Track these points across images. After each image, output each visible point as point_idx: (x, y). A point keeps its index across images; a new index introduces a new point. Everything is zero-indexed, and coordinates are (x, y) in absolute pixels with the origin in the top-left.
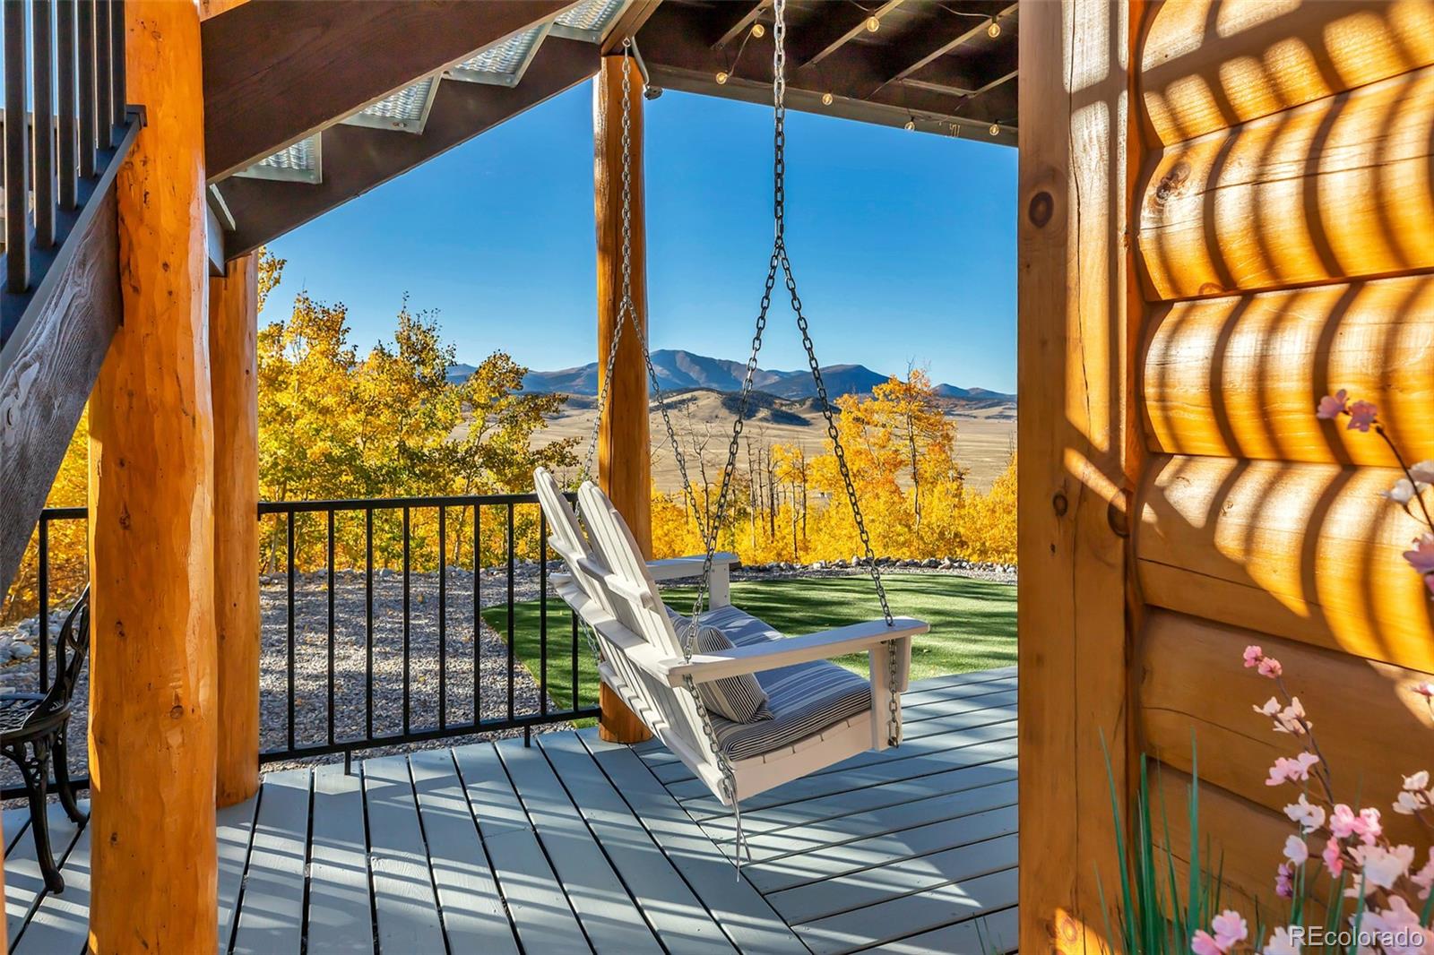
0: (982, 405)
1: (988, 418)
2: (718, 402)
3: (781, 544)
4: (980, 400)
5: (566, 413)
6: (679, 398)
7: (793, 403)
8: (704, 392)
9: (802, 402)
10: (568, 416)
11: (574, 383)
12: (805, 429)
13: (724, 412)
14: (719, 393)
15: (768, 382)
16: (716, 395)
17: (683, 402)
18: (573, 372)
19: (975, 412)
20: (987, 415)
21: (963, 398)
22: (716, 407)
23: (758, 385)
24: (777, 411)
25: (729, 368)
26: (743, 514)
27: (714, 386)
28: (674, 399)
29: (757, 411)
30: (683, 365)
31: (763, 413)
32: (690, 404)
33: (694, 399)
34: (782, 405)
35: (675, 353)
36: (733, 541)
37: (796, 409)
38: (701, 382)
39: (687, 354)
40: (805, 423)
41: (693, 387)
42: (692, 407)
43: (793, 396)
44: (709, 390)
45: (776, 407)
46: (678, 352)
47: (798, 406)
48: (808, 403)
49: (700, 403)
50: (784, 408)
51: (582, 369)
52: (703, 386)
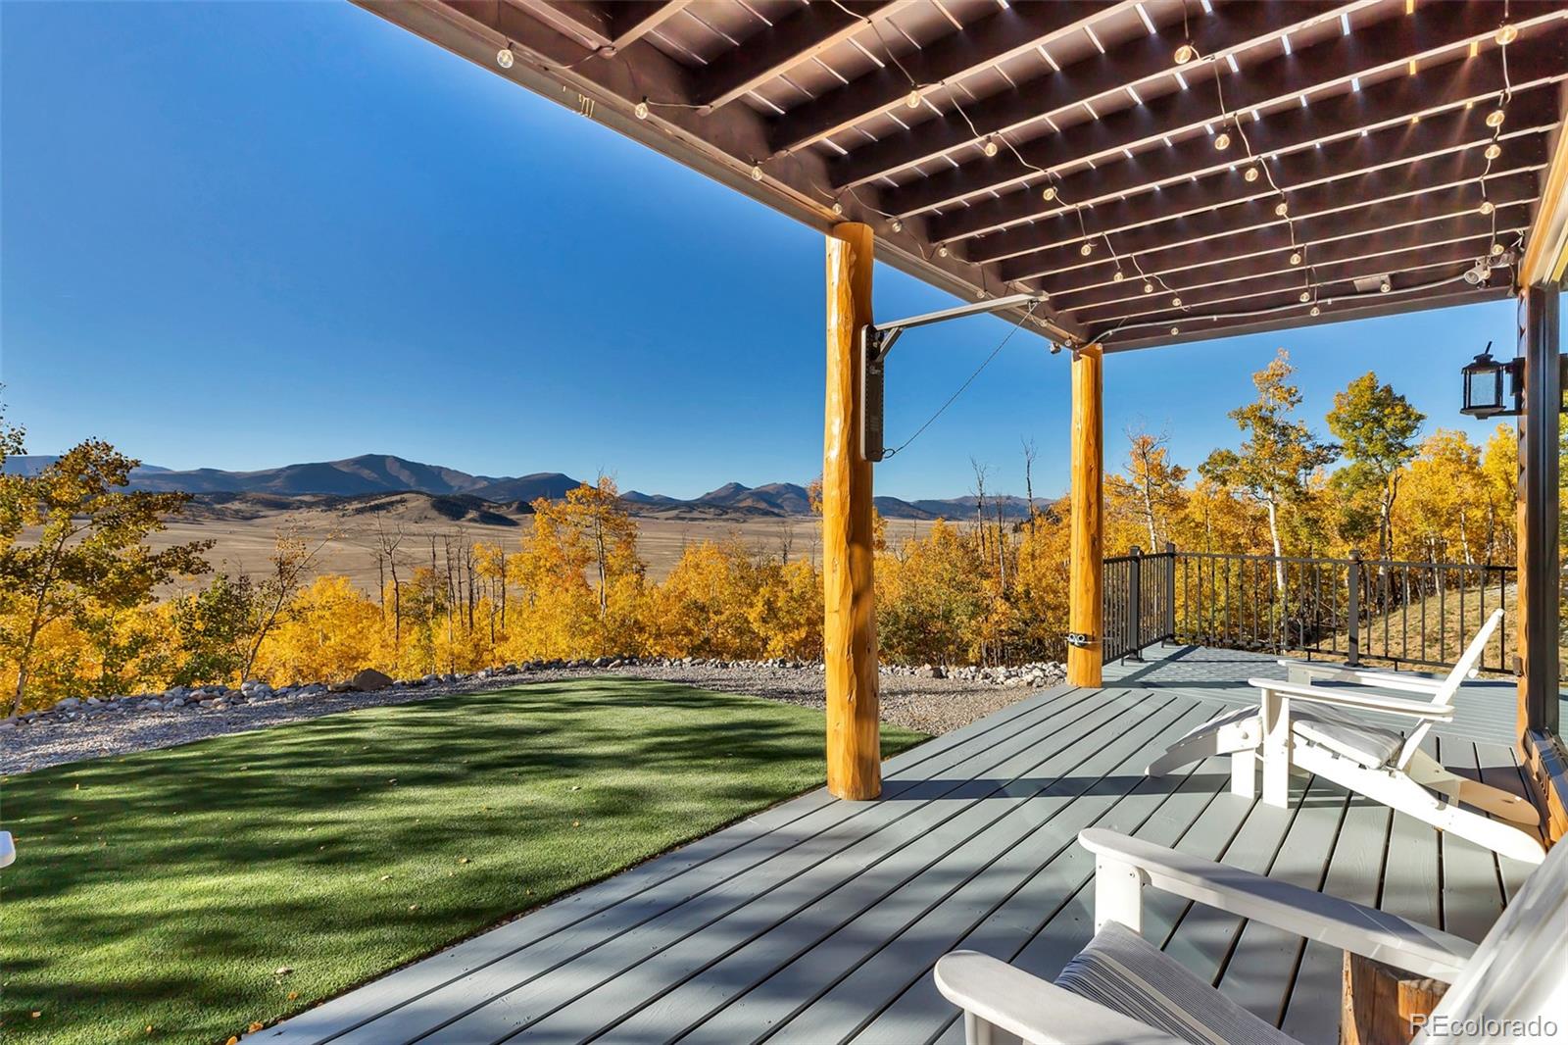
0: (662, 508)
1: (667, 519)
2: (428, 504)
3: (479, 636)
4: (662, 505)
5: (261, 514)
6: (388, 499)
7: (501, 506)
8: (414, 495)
9: (509, 505)
10: (263, 517)
11: (270, 484)
12: (512, 529)
13: (434, 513)
14: (428, 495)
15: (477, 486)
16: (425, 497)
17: (392, 503)
18: (270, 473)
19: (656, 515)
20: (669, 516)
21: (648, 503)
22: (425, 509)
23: (468, 489)
24: (486, 513)
25: (440, 473)
26: (440, 609)
27: (424, 489)
28: (383, 501)
29: (467, 512)
30: (394, 469)
31: (472, 514)
32: (399, 505)
33: (402, 501)
34: (490, 507)
35: (384, 458)
36: (429, 635)
37: (503, 511)
38: (412, 484)
39: (397, 459)
40: (513, 523)
41: (403, 490)
42: (401, 509)
43: (502, 500)
44: (418, 493)
45: (485, 509)
46: (388, 457)
47: (505, 508)
48: (514, 506)
49: (409, 505)
50: (491, 510)
51: (282, 470)
52: (414, 489)
